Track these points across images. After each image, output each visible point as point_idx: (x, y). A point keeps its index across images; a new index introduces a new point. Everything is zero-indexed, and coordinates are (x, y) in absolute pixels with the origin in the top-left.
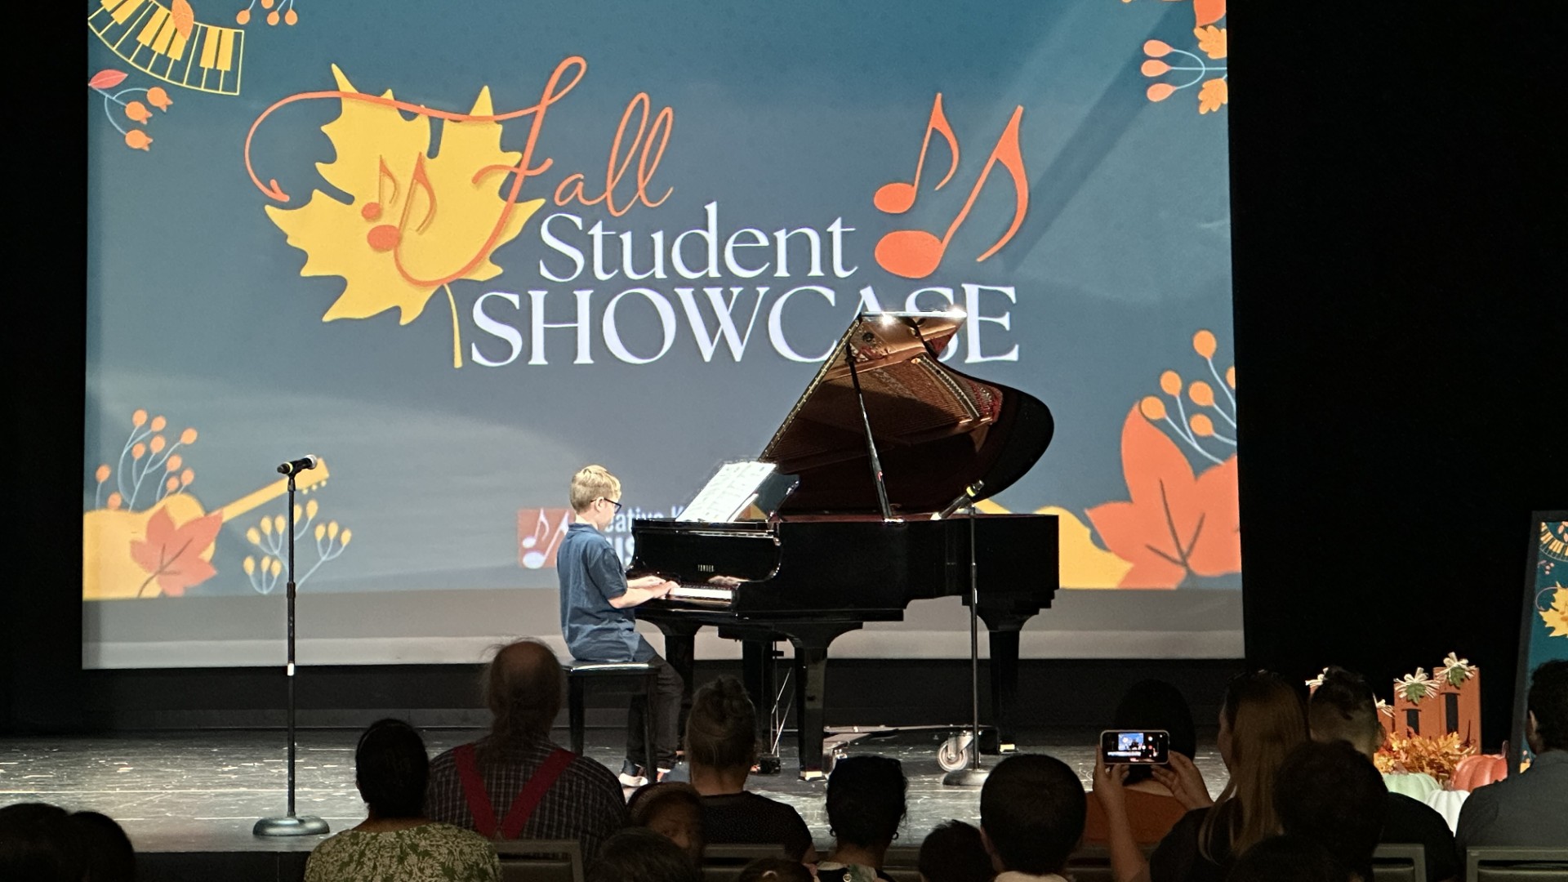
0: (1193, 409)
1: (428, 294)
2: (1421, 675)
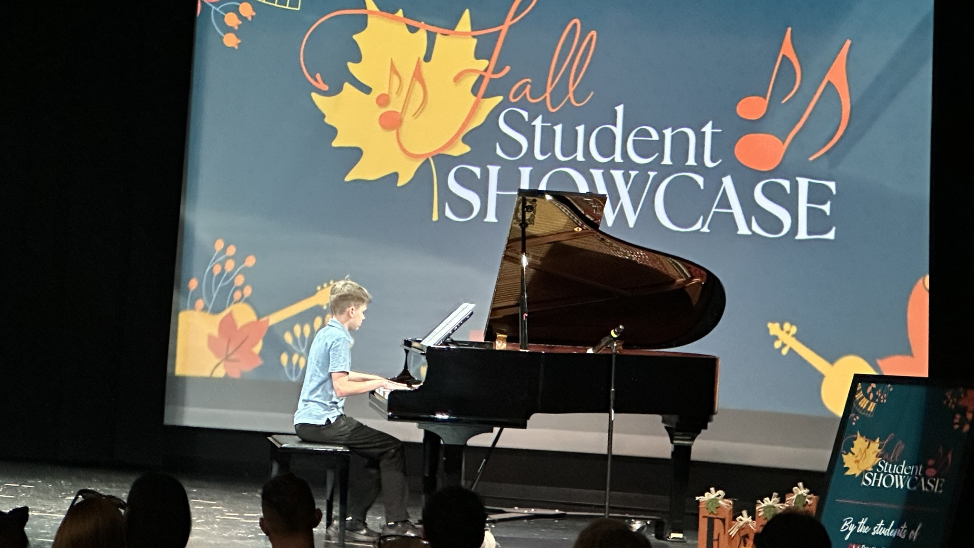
1: (418, 164)
2: (775, 499)
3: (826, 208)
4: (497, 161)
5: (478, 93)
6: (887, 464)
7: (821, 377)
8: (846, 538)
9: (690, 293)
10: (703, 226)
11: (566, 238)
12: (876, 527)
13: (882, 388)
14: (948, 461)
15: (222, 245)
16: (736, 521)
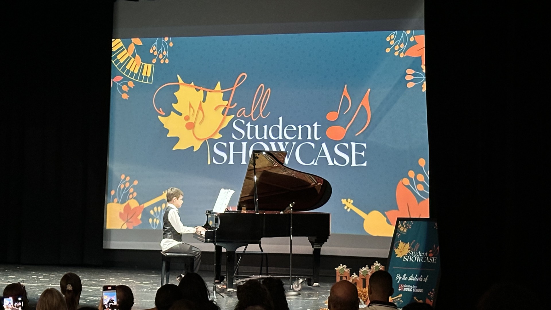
0: (418, 182)
1: (201, 142)
2: (367, 267)
3: (363, 154)
4: (233, 140)
5: (224, 114)
6: (413, 252)
7: (364, 219)
8: (398, 282)
9: (317, 189)
10: (315, 162)
11: (268, 169)
12: (410, 277)
13: (409, 223)
14: (437, 250)
15: (124, 177)
16: (351, 277)
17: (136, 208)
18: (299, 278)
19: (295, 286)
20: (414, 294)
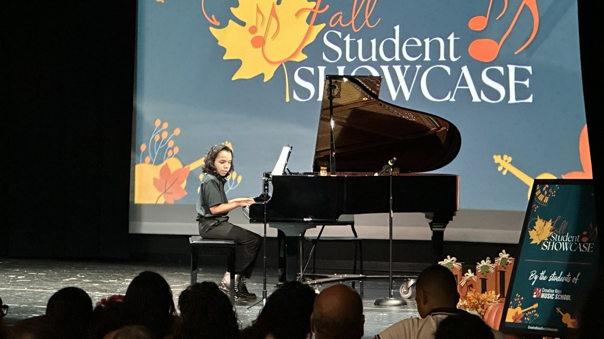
1: (276, 67)
2: (488, 261)
3: (527, 83)
4: (324, 63)
5: (310, 23)
6: (557, 235)
7: (528, 187)
8: (533, 284)
9: (440, 136)
10: (451, 97)
11: (360, 106)
12: (551, 276)
13: (552, 187)
14: (595, 232)
15: (160, 122)
16: (464, 276)
17: (178, 171)
18: (409, 279)
19: (403, 291)
20: (557, 303)
